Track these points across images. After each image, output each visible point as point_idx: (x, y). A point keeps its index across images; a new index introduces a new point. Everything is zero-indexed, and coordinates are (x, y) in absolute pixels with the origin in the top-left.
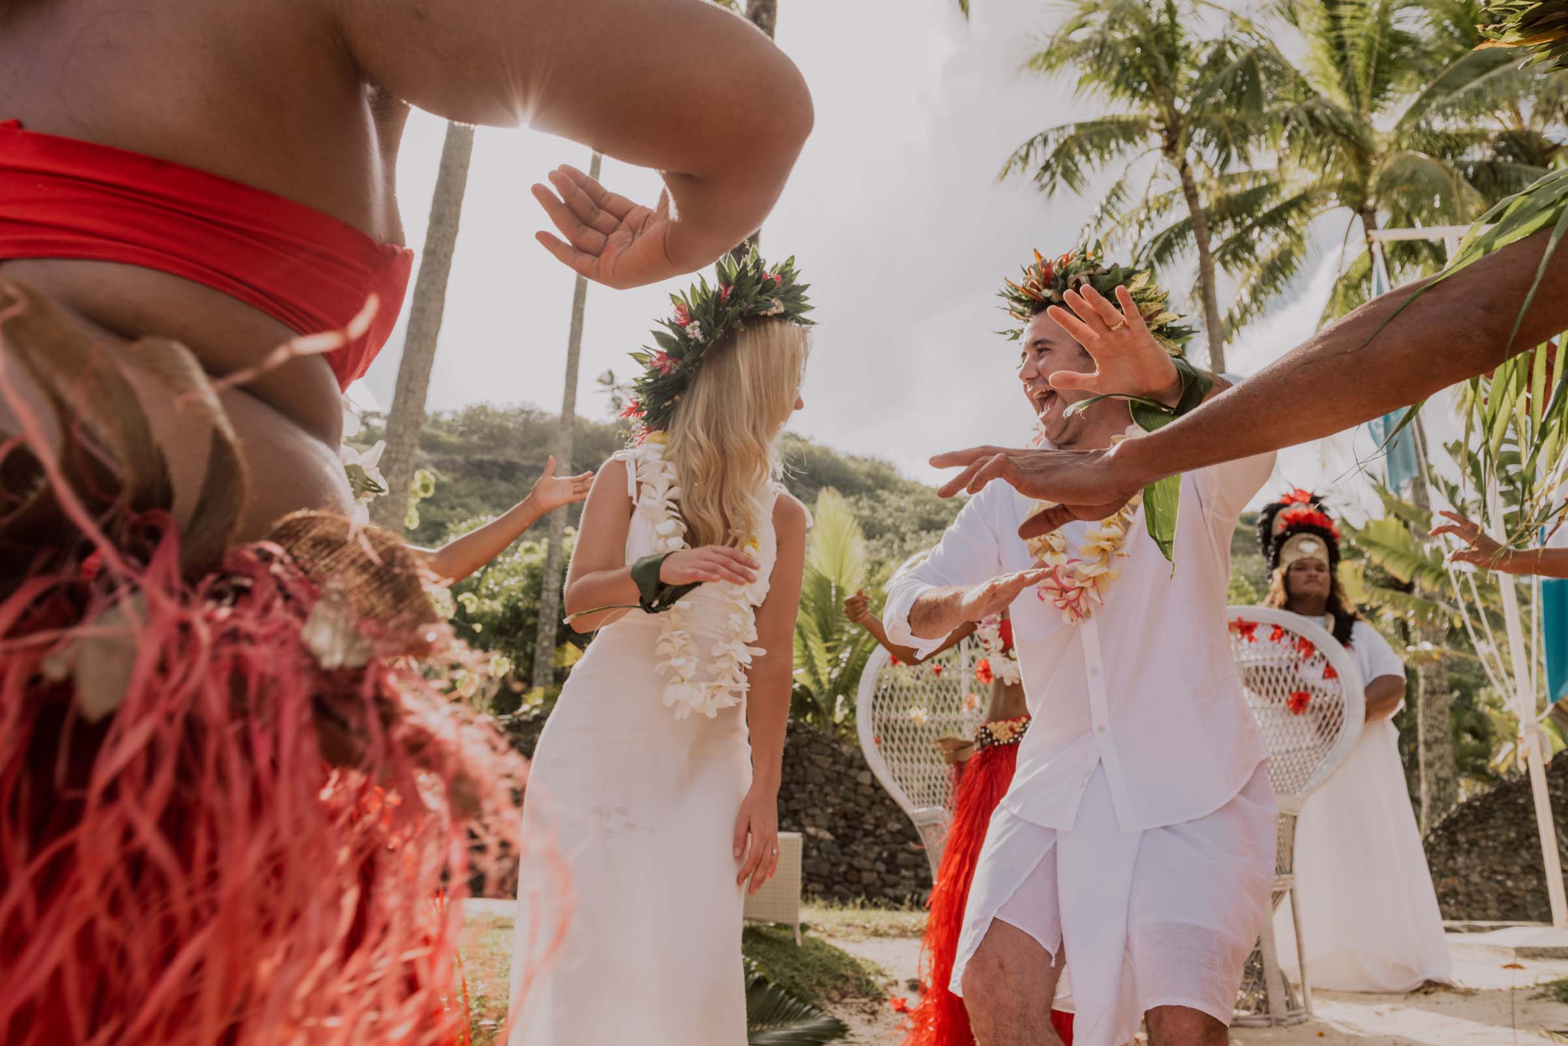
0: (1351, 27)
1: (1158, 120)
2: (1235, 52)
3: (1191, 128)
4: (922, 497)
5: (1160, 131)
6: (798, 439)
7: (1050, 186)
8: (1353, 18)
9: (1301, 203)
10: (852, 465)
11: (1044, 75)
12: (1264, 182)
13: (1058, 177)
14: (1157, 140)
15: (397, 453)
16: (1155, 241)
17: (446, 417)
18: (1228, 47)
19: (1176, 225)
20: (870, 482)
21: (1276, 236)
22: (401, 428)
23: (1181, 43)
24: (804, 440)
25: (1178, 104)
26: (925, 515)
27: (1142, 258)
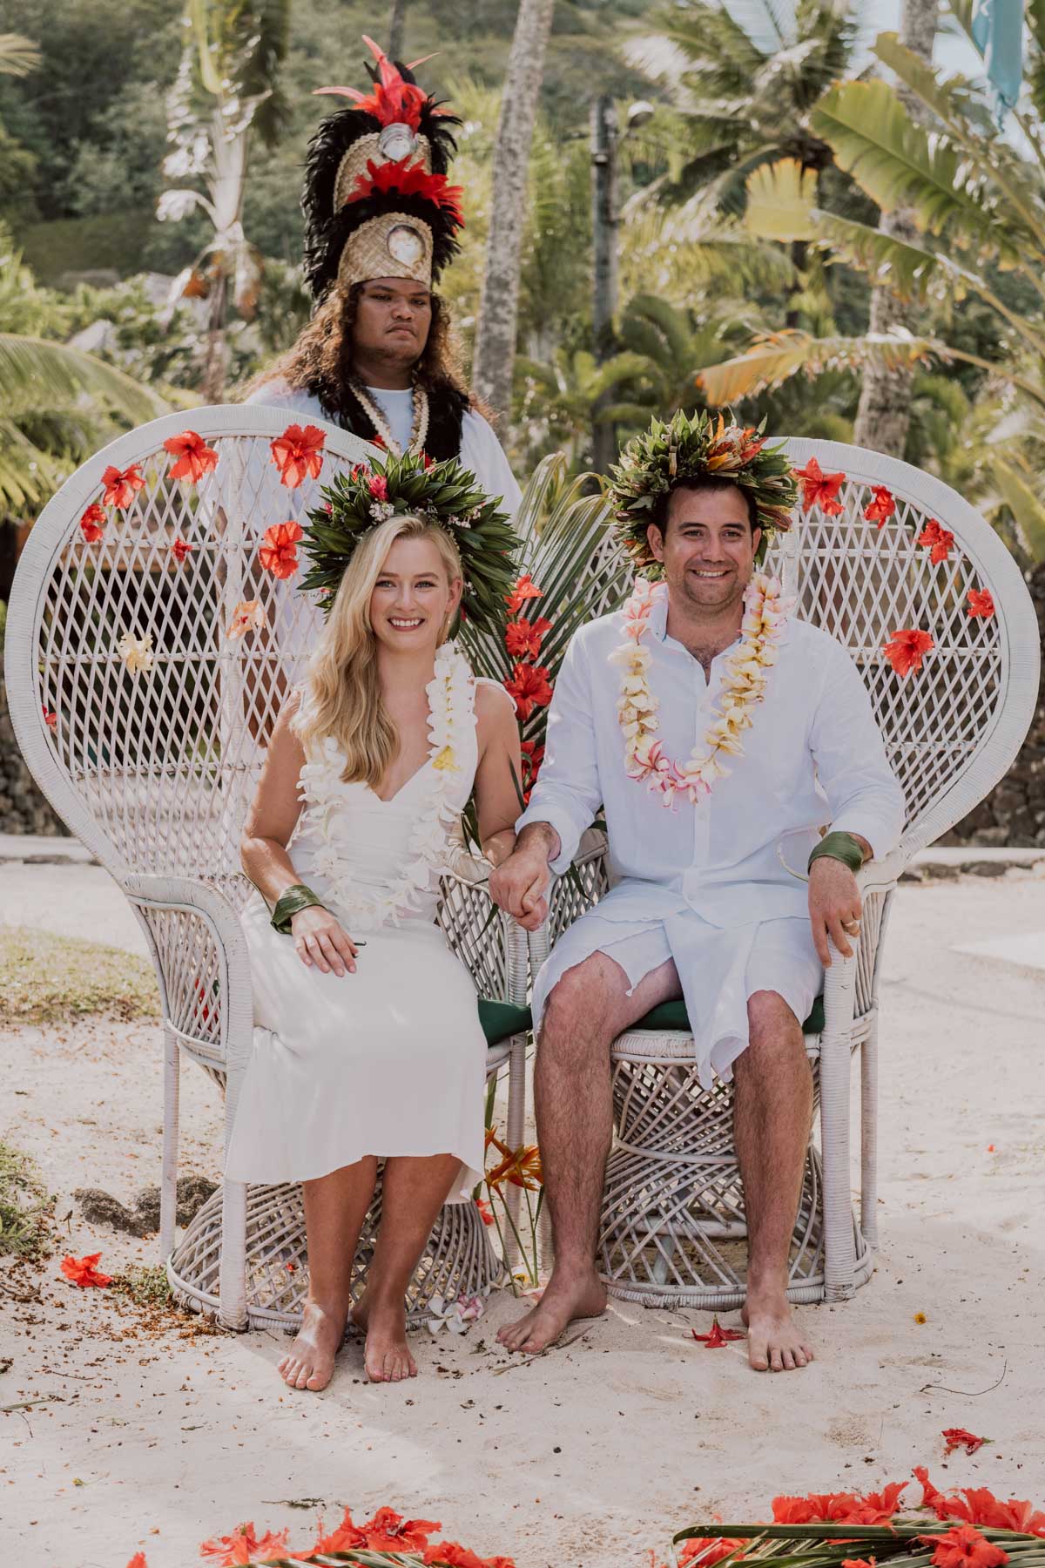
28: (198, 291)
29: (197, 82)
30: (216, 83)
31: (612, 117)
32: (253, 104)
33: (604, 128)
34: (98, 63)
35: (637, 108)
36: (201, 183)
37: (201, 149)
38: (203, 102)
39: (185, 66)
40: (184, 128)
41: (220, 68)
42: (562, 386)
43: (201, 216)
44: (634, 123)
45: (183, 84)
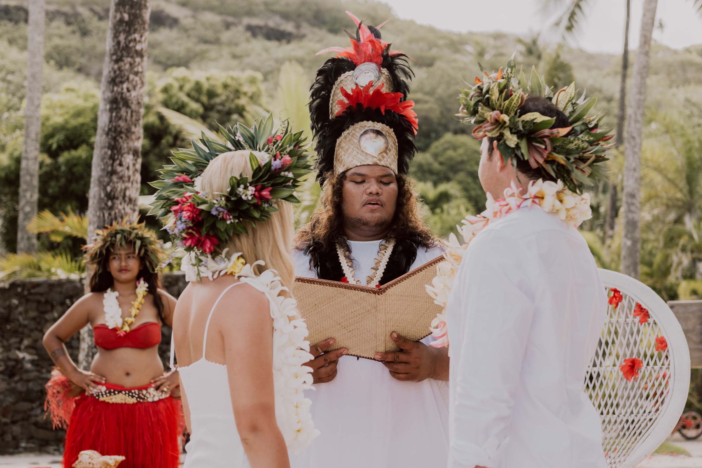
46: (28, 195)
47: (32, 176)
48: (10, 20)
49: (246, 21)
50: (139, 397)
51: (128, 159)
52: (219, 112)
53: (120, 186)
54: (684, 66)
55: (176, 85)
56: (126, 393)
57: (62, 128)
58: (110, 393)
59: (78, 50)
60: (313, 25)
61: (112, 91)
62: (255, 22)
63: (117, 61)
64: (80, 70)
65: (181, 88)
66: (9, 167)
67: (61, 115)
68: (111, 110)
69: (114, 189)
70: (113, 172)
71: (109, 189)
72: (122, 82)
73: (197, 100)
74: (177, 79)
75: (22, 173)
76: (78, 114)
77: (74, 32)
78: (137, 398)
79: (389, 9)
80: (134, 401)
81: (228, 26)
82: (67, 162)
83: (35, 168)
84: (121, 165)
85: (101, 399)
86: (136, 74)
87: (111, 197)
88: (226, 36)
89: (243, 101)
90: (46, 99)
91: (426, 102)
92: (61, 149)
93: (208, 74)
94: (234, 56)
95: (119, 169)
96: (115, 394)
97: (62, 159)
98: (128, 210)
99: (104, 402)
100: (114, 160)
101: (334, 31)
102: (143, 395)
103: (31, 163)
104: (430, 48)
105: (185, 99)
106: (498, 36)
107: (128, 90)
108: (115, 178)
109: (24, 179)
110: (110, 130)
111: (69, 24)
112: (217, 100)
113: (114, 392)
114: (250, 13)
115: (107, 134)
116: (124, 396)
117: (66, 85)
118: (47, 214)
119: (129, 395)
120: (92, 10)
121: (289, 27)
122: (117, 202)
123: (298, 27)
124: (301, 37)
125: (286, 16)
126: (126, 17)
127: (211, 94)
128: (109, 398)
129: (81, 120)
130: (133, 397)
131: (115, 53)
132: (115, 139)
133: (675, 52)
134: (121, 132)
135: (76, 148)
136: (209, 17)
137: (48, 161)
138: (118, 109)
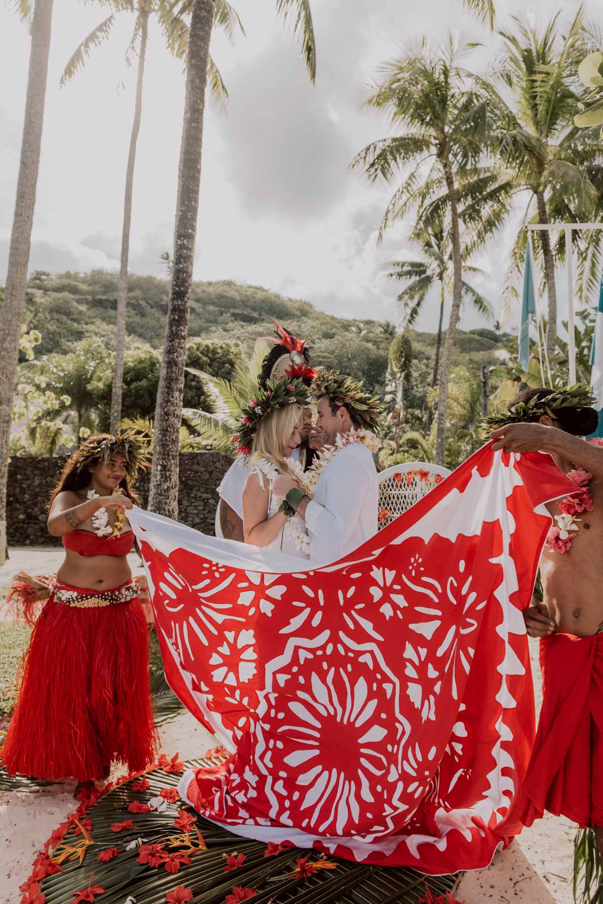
0: (541, 87)
1: (435, 138)
2: (478, 100)
3: (452, 144)
4: (324, 321)
5: (436, 145)
6: (264, 290)
7: (374, 175)
8: (543, 81)
9: (506, 187)
10: (289, 304)
11: (375, 110)
12: (489, 174)
13: (379, 172)
14: (434, 150)
15: (9, 330)
16: (431, 205)
17: (82, 275)
18: (474, 96)
19: (442, 197)
20: (298, 313)
21: (492, 206)
22: (10, 316)
23: (450, 93)
24: (266, 291)
25: (446, 129)
26: (326, 330)
27: (424, 214)
28: (394, 417)
29: (392, 369)
30: (396, 370)
31: (486, 371)
32: (403, 374)
33: (484, 374)
34: (380, 366)
35: (492, 368)
36: (394, 393)
37: (394, 385)
38: (393, 374)
39: (389, 366)
40: (390, 380)
41: (396, 366)
42: (474, 436)
43: (394, 400)
44: (491, 372)
45: (389, 370)
46: (116, 407)
47: (118, 396)
48: (102, 307)
49: (232, 311)
50: (112, 599)
51: (177, 394)
52: (218, 362)
53: (172, 408)
54: (470, 341)
55: (195, 347)
56: (98, 597)
57: (133, 369)
58: (82, 598)
59: (138, 323)
60: (268, 314)
61: (168, 357)
62: (236, 311)
63: (171, 341)
64: (140, 336)
65: (198, 349)
66: (103, 390)
67: (133, 362)
68: (168, 368)
69: (169, 410)
70: (168, 401)
71: (166, 410)
72: (174, 353)
73: (207, 356)
74: (196, 344)
75: (113, 395)
76: (141, 362)
77: (137, 314)
78: (110, 600)
79: (310, 306)
80: (107, 603)
81: (221, 314)
82: (136, 387)
83: (120, 392)
84: (172, 397)
85: (72, 605)
86: (181, 348)
87: (167, 414)
88: (220, 319)
89: (231, 357)
90: (126, 353)
91: (329, 358)
92: (132, 380)
93: (212, 342)
94: (225, 330)
95: (171, 399)
96: (87, 599)
97: (132, 386)
98: (176, 421)
99: (75, 607)
100: (169, 395)
101: (280, 317)
102: (116, 596)
103: (118, 389)
104: (332, 329)
105: (200, 355)
106: (368, 323)
107: (177, 357)
108: (169, 404)
109: (114, 398)
110: (167, 378)
111: (134, 309)
112: (218, 356)
113: (86, 597)
114: (234, 307)
115: (165, 380)
116: (97, 600)
117: (136, 345)
118: (126, 420)
119: (102, 599)
120: (147, 302)
121: (255, 315)
122: (170, 417)
123: (260, 315)
124: (263, 320)
125: (254, 309)
126: (176, 317)
127: (214, 352)
128: (81, 603)
129: (143, 365)
130: (106, 599)
131: (170, 337)
132: (169, 383)
133: (465, 333)
134: (173, 380)
135: (140, 380)
136: (211, 308)
137: (125, 387)
138: (171, 367)
